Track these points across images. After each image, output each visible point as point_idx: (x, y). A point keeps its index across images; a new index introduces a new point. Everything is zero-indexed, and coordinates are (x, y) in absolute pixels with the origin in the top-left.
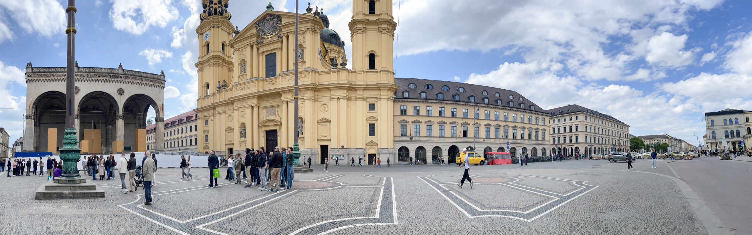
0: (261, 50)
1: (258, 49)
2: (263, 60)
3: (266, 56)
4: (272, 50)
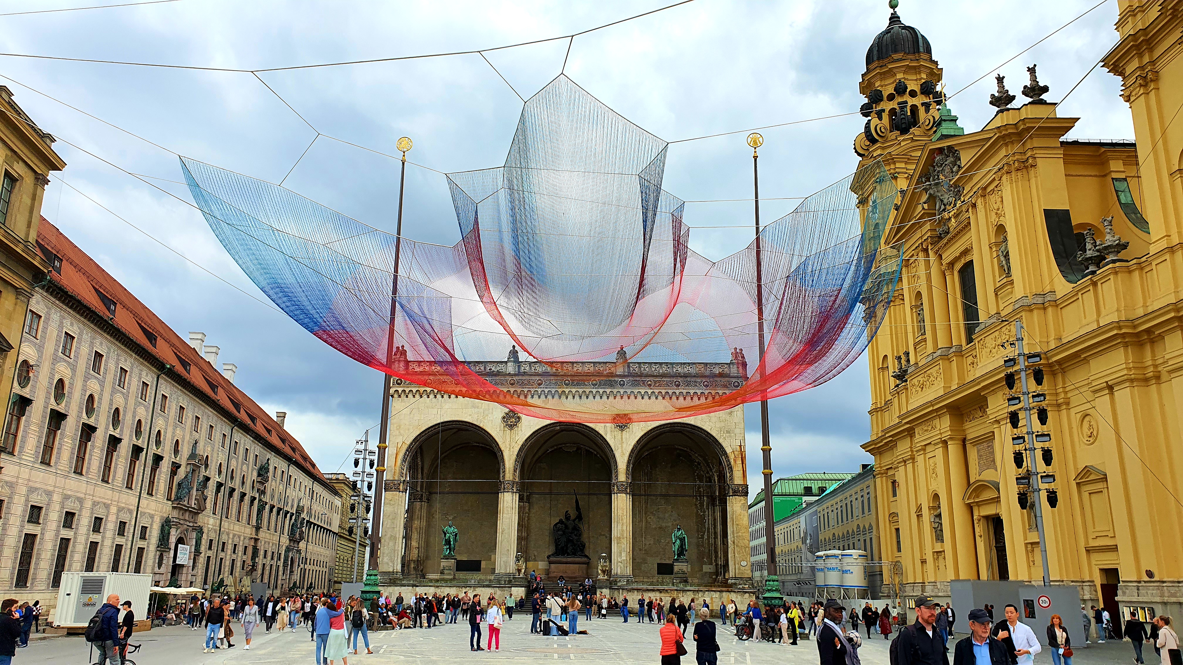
1: (939, 256)
2: (954, 288)
3: (958, 272)
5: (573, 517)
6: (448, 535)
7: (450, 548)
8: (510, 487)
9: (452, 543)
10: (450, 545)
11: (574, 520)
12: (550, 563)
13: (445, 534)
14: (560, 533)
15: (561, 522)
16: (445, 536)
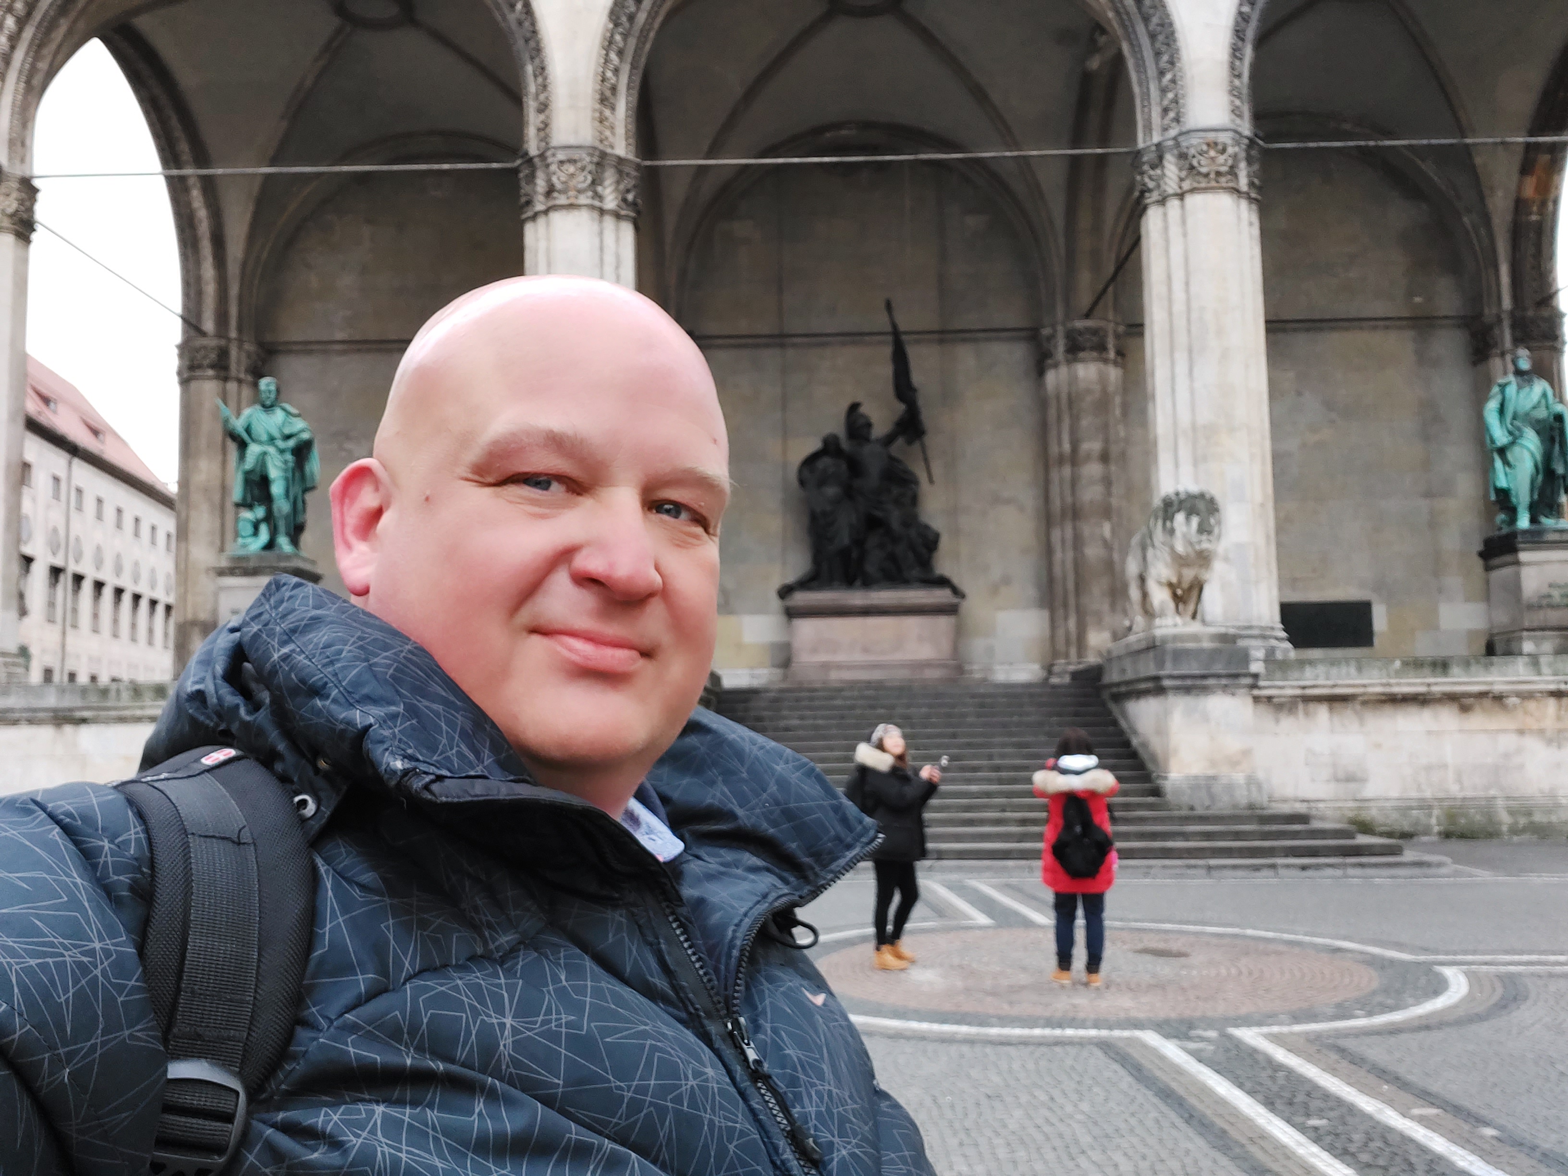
5: (881, 425)
6: (254, 450)
7: (269, 518)
8: (583, 180)
9: (277, 489)
10: (266, 498)
11: (889, 440)
12: (791, 614)
13: (242, 446)
14: (831, 491)
15: (830, 447)
16: (242, 457)
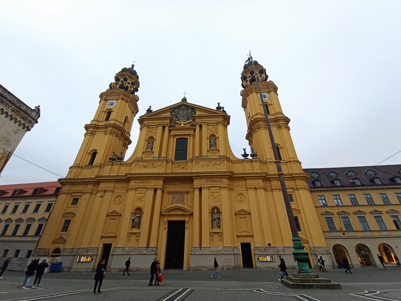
0: (173, 133)
1: (170, 131)
2: (173, 142)
3: (177, 139)
4: (184, 135)
